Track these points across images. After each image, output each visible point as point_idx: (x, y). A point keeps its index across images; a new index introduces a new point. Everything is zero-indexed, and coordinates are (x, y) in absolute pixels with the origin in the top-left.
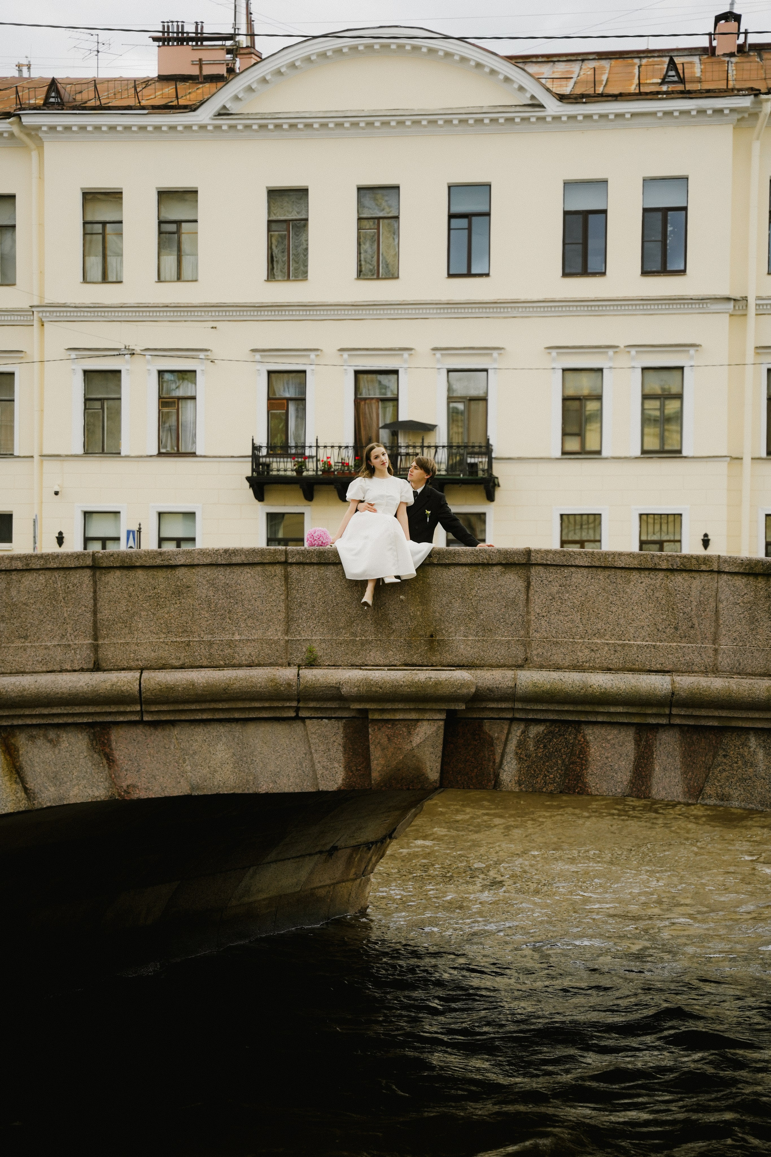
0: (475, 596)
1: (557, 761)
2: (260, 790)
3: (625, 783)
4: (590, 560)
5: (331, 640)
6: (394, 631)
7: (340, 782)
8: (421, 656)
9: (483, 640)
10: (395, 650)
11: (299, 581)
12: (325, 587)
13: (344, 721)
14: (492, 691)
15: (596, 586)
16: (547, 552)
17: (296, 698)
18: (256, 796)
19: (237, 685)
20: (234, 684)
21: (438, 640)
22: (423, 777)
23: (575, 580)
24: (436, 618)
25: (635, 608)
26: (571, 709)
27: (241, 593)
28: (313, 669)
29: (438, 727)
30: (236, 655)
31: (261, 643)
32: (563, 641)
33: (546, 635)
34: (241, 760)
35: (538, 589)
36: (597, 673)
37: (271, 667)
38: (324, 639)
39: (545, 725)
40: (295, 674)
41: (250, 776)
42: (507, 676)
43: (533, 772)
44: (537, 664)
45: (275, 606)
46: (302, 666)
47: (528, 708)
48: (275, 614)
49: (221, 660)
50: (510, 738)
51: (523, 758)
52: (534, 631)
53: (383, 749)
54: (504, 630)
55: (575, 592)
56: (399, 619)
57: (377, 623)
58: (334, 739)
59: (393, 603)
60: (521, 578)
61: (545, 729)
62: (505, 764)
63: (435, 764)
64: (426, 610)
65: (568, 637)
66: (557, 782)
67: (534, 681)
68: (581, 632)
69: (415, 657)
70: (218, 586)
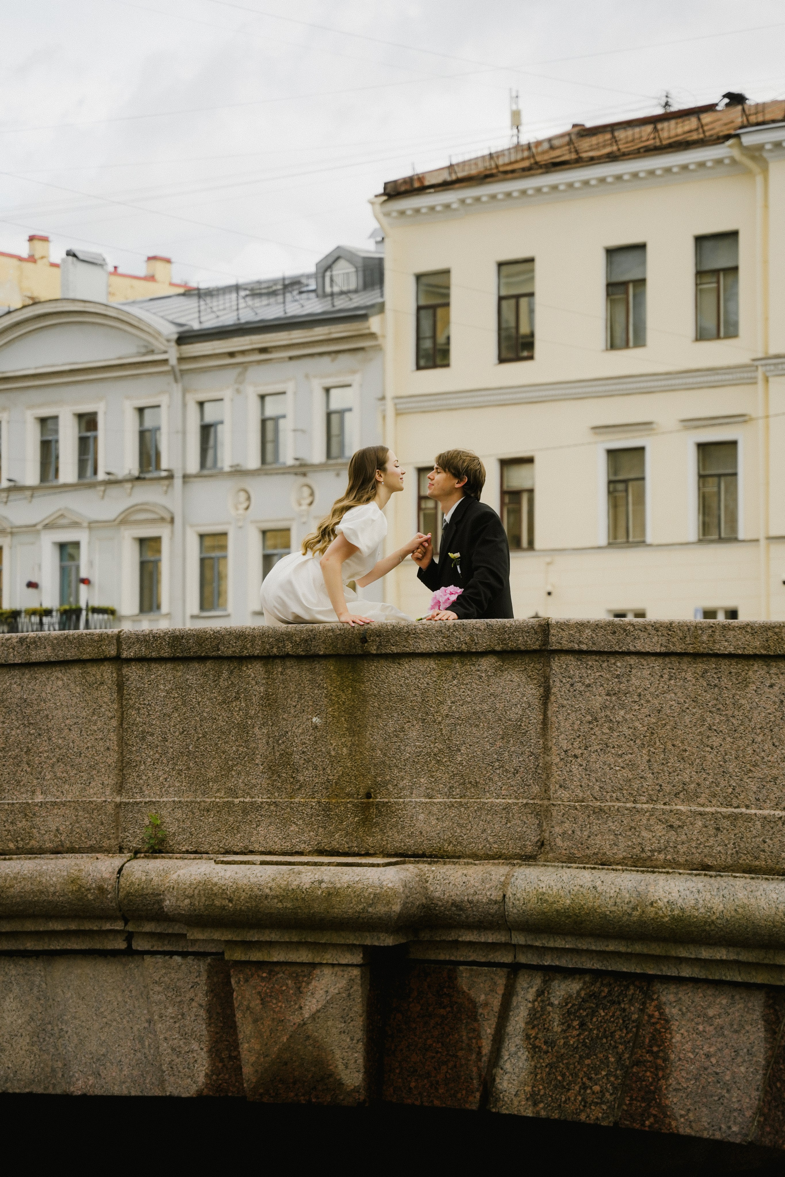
0: (447, 716)
1: (607, 1058)
2: (72, 1089)
3: (749, 1113)
4: (663, 640)
5: (192, 802)
6: (301, 786)
7: (201, 1079)
8: (347, 834)
9: (461, 804)
10: (300, 822)
11: (141, 691)
12: (184, 704)
13: (209, 960)
14: (461, 910)
15: (678, 695)
16: (581, 626)
17: (118, 914)
18: (67, 1098)
19: (18, 888)
20: (12, 886)
21: (378, 804)
22: (331, 1080)
23: (637, 683)
24: (376, 761)
25: (759, 739)
26: (622, 949)
27: (47, 715)
28: (156, 858)
29: (350, 980)
30: (35, 831)
31: (77, 810)
32: (614, 806)
33: (581, 795)
34: (44, 1030)
35: (565, 702)
36: (680, 874)
37: (90, 855)
38: (180, 802)
39: (582, 981)
40: (117, 869)
41: (57, 1061)
42: (493, 877)
43: (559, 1078)
44: (560, 854)
45: (102, 739)
46: (141, 853)
47: (537, 944)
48: (101, 755)
49: (11, 840)
50: (515, 1004)
51: (540, 1047)
52: (557, 786)
53: (255, 1021)
54: (500, 784)
55: (637, 707)
56: (310, 764)
57: (272, 769)
58: (191, 994)
59: (300, 731)
60: (535, 682)
61: (581, 989)
62: (506, 1058)
63: (352, 1055)
64: (358, 746)
65: (624, 800)
66: (608, 1102)
67: (540, 890)
68: (650, 788)
69: (337, 836)
70: (11, 703)
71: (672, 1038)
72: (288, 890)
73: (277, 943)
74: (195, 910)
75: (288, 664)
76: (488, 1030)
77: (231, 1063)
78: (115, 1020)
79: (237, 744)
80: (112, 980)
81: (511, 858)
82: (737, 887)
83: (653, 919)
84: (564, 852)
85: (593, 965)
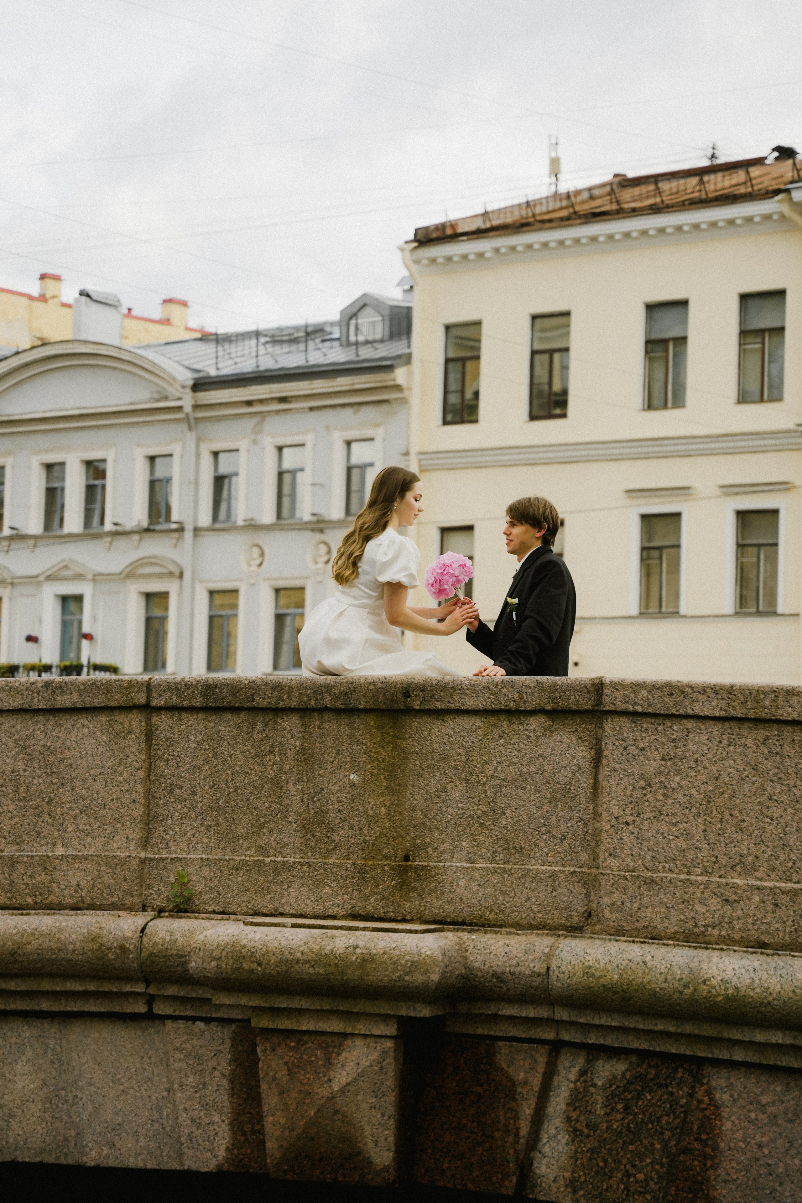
0: (492, 776)
1: (652, 1144)
2: (85, 1159)
4: (723, 704)
5: (220, 860)
6: (336, 846)
7: (222, 1153)
8: (383, 898)
9: (504, 870)
10: (334, 884)
11: (170, 742)
12: (215, 756)
13: (233, 1027)
14: (502, 981)
15: (738, 761)
16: (637, 686)
17: (140, 975)
19: (35, 944)
20: (29, 943)
21: (416, 867)
22: (361, 1158)
23: (694, 748)
24: (416, 822)
26: (672, 1029)
27: (71, 764)
28: (181, 917)
29: (383, 1052)
30: (54, 885)
31: (99, 864)
32: (666, 877)
33: (632, 864)
34: (57, 1096)
35: (618, 766)
36: (735, 951)
37: (112, 912)
38: (208, 859)
39: (628, 1061)
40: (140, 928)
41: (70, 1129)
42: (537, 948)
43: (601, 1164)
44: (608, 926)
45: (127, 791)
46: (166, 912)
47: (581, 1020)
48: (126, 808)
49: (28, 894)
50: (556, 1084)
51: (582, 1130)
52: (607, 854)
53: (281, 1093)
54: (546, 850)
55: (693, 774)
56: (346, 823)
57: (306, 828)
58: (213, 1063)
59: (337, 788)
60: (586, 744)
61: (627, 1070)
62: (545, 1141)
63: (382, 1132)
64: (397, 805)
65: (677, 871)
66: (652, 1192)
67: (587, 964)
68: (705, 859)
69: (372, 900)
70: (33, 751)
71: (722, 1125)
72: (321, 955)
73: (308, 1010)
74: (222, 973)
75: (326, 717)
76: (527, 1110)
77: (254, 1137)
78: (132, 1088)
79: (270, 800)
80: (131, 1045)
81: (556, 929)
82: (795, 967)
83: (706, 998)
84: (612, 924)
85: (640, 1045)
